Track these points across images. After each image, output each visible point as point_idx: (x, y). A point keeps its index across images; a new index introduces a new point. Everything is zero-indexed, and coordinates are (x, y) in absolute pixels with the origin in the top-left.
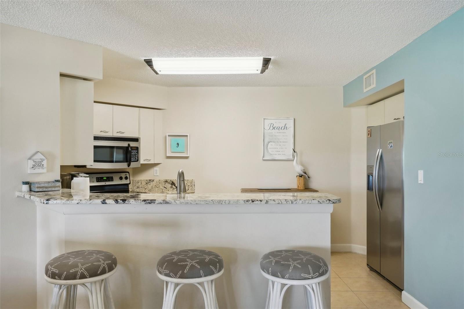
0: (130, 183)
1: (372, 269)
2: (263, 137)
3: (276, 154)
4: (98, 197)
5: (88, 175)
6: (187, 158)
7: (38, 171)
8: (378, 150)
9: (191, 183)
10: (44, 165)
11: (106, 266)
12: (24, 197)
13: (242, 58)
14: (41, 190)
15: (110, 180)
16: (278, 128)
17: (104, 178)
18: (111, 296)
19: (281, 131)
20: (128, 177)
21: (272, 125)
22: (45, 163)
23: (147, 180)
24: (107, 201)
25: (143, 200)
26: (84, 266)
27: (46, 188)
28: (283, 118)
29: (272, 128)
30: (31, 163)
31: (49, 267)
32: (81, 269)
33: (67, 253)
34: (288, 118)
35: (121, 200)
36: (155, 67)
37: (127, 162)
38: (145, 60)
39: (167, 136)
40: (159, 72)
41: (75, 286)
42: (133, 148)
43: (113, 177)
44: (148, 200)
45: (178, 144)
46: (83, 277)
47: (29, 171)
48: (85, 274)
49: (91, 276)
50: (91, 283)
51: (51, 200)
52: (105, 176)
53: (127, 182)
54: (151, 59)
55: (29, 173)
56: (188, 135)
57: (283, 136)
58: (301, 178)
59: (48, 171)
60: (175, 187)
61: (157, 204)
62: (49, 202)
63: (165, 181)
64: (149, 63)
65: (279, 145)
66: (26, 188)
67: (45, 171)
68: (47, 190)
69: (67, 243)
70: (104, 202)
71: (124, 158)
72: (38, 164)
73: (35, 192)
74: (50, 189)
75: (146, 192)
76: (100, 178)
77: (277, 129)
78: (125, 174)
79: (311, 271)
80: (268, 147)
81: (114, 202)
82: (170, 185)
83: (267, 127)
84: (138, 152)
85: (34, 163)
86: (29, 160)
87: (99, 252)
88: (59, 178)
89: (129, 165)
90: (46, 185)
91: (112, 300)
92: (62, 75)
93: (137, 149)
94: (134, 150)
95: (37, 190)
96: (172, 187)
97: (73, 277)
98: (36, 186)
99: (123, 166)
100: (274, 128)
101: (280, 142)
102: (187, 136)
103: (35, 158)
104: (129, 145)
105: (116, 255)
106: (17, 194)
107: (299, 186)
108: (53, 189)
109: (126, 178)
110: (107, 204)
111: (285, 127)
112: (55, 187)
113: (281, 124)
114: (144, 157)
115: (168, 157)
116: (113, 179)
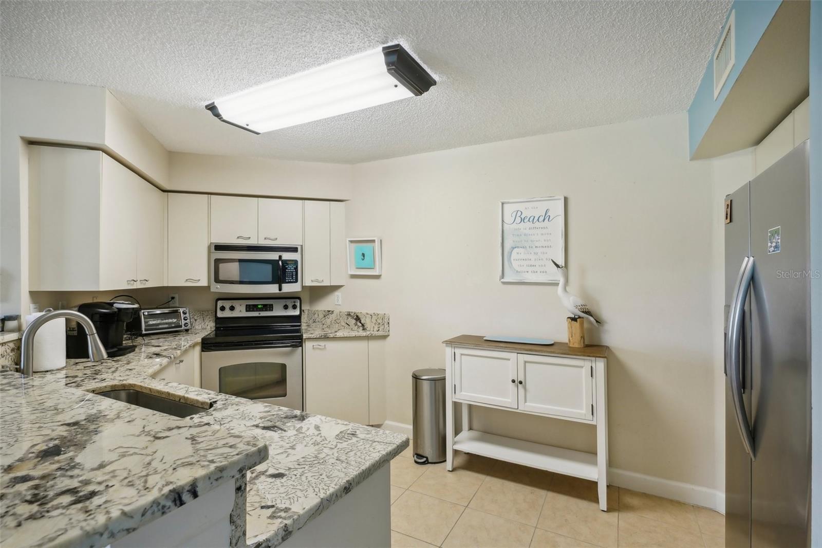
0: (302, 315)
2: (500, 239)
3: (527, 272)
6: (378, 277)
8: (746, 259)
9: (382, 319)
15: (268, 309)
16: (532, 220)
17: (260, 306)
19: (537, 224)
20: (299, 305)
21: (519, 213)
23: (325, 311)
28: (542, 199)
29: (518, 220)
34: (551, 199)
36: (225, 117)
37: (277, 283)
38: (206, 107)
39: (348, 241)
42: (287, 262)
43: (272, 305)
45: (363, 255)
52: (260, 303)
53: (297, 313)
54: (214, 103)
56: (375, 238)
57: (542, 234)
58: (575, 322)
60: (361, 325)
63: (347, 315)
64: (212, 108)
65: (535, 253)
76: (251, 307)
77: (529, 221)
78: (293, 300)
80: (512, 258)
82: (354, 321)
83: (508, 219)
84: (296, 269)
89: (280, 289)
93: (294, 263)
94: (290, 264)
96: (356, 324)
100: (523, 220)
101: (536, 247)
102: (373, 241)
104: (280, 257)
107: (571, 338)
109: (294, 307)
111: (546, 217)
113: (538, 210)
114: (311, 275)
115: (353, 276)
116: (272, 307)
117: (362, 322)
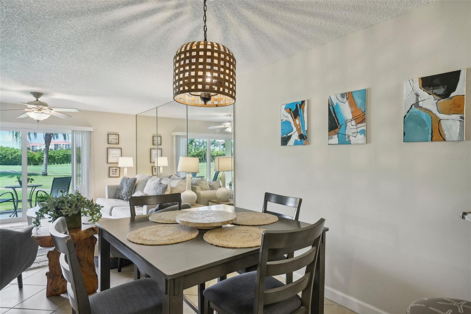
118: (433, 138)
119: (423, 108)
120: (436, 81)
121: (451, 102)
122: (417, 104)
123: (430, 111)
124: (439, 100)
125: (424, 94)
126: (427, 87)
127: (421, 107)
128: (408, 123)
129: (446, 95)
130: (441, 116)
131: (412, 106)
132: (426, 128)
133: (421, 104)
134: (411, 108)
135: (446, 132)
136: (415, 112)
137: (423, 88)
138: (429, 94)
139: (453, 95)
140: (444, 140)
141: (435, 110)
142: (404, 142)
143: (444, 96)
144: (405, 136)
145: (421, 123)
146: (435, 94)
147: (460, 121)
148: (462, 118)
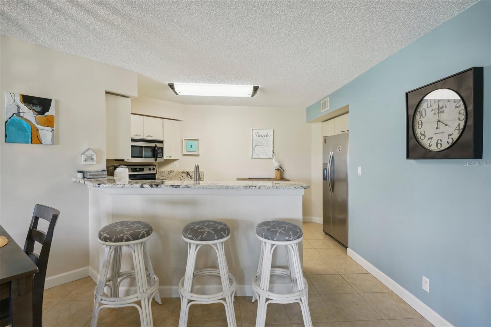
0: (156, 173)
1: (326, 233)
2: (252, 142)
3: (261, 154)
4: (137, 183)
5: (126, 167)
6: (198, 155)
7: (89, 163)
8: (331, 152)
9: (201, 173)
10: (94, 159)
11: (145, 232)
12: (79, 182)
13: (239, 85)
14: (92, 177)
15: (142, 170)
16: (262, 136)
17: (137, 169)
18: (148, 254)
19: (264, 138)
20: (155, 168)
21: (258, 133)
22: (95, 157)
23: (169, 171)
24: (144, 186)
25: (171, 185)
26: (129, 233)
27: (97, 175)
28: (266, 129)
29: (258, 136)
30: (84, 157)
31: (102, 233)
32: (127, 235)
33: (115, 223)
34: (269, 129)
35: (154, 185)
36: (176, 89)
37: (154, 157)
38: (168, 84)
39: (184, 140)
40: (178, 93)
41: (121, 247)
42: (159, 148)
43: (143, 168)
44: (175, 185)
45: (191, 146)
46: (128, 240)
47: (83, 163)
48: (130, 238)
49: (134, 239)
50: (134, 244)
51: (102, 184)
52: (138, 168)
53: (154, 172)
54: (173, 84)
55: (82, 164)
57: (266, 141)
59: (97, 163)
61: (182, 188)
62: (100, 186)
63: (182, 172)
64: (171, 86)
65: (263, 148)
66: (80, 175)
67: (94, 163)
68: (97, 177)
69: (114, 216)
70: (142, 186)
71: (152, 154)
72: (90, 158)
73: (87, 178)
74: (99, 177)
75: (169, 179)
76: (134, 169)
78: (153, 166)
79: (292, 235)
80: (255, 149)
81: (149, 186)
82: (186, 175)
83: (254, 135)
84: (162, 151)
85: (86, 157)
86: (82, 155)
87: (139, 222)
88: (105, 169)
89: (156, 160)
90: (96, 173)
91: (149, 256)
92: (107, 93)
93: (162, 148)
94: (160, 149)
95: (89, 177)
96: (187, 176)
97: (121, 240)
98: (89, 174)
99: (152, 160)
100: (259, 136)
101: (264, 146)
102: (198, 140)
103: (87, 153)
104: (156, 145)
105: (151, 225)
106: (74, 179)
107: (277, 176)
108: (102, 177)
109: (154, 169)
110: (144, 187)
111: (267, 136)
112: (103, 175)
113: (265, 133)
114: (167, 154)
115: (184, 155)
116: (144, 170)
117: (190, 175)
118: (32, 141)
119: (24, 118)
120: (35, 101)
121: (45, 118)
122: (18, 114)
123: (30, 122)
124: (37, 115)
125: (24, 108)
126: (27, 103)
127: (22, 117)
128: (10, 127)
129: (42, 113)
130: (38, 126)
131: (13, 114)
132: (27, 134)
133: (22, 114)
134: (13, 116)
135: (42, 138)
136: (17, 120)
137: (23, 103)
138: (29, 109)
139: (46, 114)
140: (41, 143)
141: (33, 121)
142: (6, 142)
143: (41, 113)
144: (7, 138)
145: (22, 129)
146: (34, 110)
147: (52, 132)
148: (53, 130)
